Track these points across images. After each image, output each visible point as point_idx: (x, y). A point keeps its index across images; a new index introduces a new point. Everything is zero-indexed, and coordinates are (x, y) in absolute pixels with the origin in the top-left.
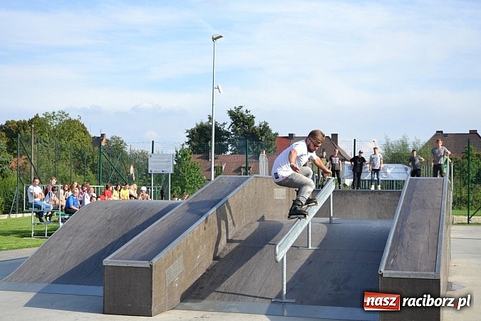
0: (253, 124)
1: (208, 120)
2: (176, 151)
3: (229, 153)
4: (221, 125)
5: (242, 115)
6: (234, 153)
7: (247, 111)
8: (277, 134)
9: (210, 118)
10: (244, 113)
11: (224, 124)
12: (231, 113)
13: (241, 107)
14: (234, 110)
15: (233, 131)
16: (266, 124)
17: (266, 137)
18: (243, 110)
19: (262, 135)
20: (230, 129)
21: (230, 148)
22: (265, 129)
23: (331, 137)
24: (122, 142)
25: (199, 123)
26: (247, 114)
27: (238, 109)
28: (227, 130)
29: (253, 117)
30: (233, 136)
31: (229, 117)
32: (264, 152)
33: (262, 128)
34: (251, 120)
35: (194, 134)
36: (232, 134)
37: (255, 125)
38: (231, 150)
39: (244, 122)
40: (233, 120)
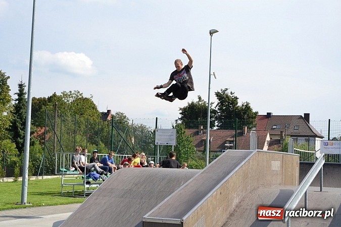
0: (237, 104)
1: (198, 100)
3: (215, 128)
5: (227, 96)
8: (257, 113)
9: (200, 98)
10: (229, 94)
11: (212, 103)
12: (218, 94)
13: (227, 89)
14: (220, 91)
15: (219, 109)
16: (248, 104)
17: (248, 115)
18: (227, 92)
19: (244, 113)
20: (217, 108)
21: (216, 124)
22: (247, 108)
23: (303, 116)
24: (125, 117)
25: (190, 103)
26: (231, 96)
27: (224, 91)
28: (214, 108)
29: (237, 98)
30: (219, 114)
31: (217, 98)
32: (246, 128)
33: (244, 107)
34: (235, 100)
35: (186, 111)
36: (218, 112)
37: (238, 105)
38: (217, 126)
39: (229, 103)
40: (219, 100)
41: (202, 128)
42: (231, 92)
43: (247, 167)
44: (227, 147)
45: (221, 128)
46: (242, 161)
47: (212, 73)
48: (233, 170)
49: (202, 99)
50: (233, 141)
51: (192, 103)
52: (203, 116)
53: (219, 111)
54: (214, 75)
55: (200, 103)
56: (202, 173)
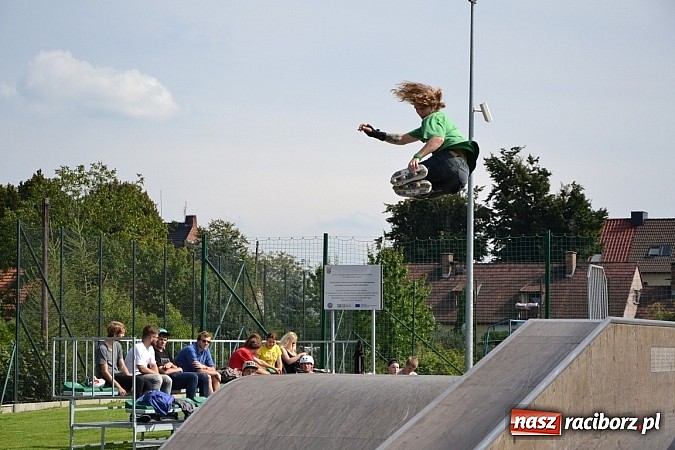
0: (547, 189)
3: (488, 259)
5: (519, 168)
6: (503, 257)
7: (531, 160)
8: (604, 213)
10: (525, 163)
11: (477, 190)
12: (492, 164)
13: (517, 149)
14: (499, 156)
15: (497, 206)
16: (577, 188)
17: (578, 219)
18: (522, 157)
19: (569, 215)
20: (491, 203)
21: (491, 246)
22: (576, 199)
24: (236, 234)
26: (531, 167)
27: (510, 156)
28: (484, 204)
29: (545, 174)
30: (498, 219)
31: (489, 174)
32: (574, 256)
33: (567, 198)
34: (541, 180)
35: (406, 215)
36: (494, 214)
37: (550, 193)
38: (494, 252)
39: (524, 186)
40: (497, 181)
41: (451, 258)
42: (530, 158)
43: (583, 366)
44: (522, 309)
45: (504, 260)
46: (570, 351)
47: (476, 107)
48: (545, 375)
50: (538, 295)
52: (452, 226)
53: (496, 211)
54: (483, 111)
56: (461, 386)
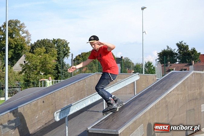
2: (146, 63)
3: (177, 63)
4: (173, 50)
5: (183, 45)
6: (180, 62)
7: (185, 43)
8: (200, 53)
9: (168, 47)
10: (184, 44)
11: (175, 49)
12: (178, 45)
13: (182, 41)
14: (179, 43)
15: (179, 53)
16: (194, 48)
17: (194, 55)
18: (183, 43)
20: (177, 52)
21: (178, 60)
22: (194, 51)
24: (129, 60)
25: (163, 50)
26: (185, 45)
27: (181, 43)
28: (176, 52)
29: (188, 46)
30: (179, 55)
31: (177, 46)
32: (193, 62)
33: (192, 50)
35: (161, 55)
37: (189, 50)
38: (178, 61)
39: (184, 48)
40: (179, 48)
41: (169, 63)
49: (169, 47)
50: (186, 69)
51: (164, 50)
55: (169, 50)
